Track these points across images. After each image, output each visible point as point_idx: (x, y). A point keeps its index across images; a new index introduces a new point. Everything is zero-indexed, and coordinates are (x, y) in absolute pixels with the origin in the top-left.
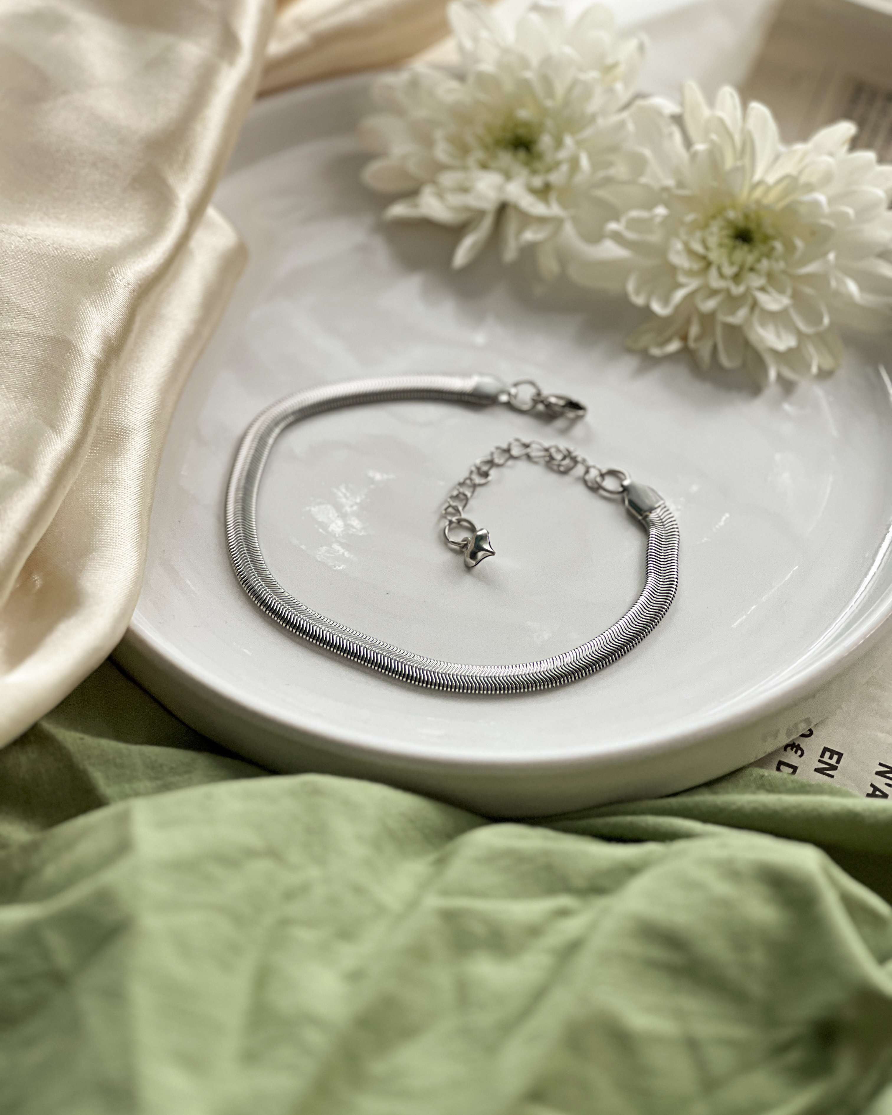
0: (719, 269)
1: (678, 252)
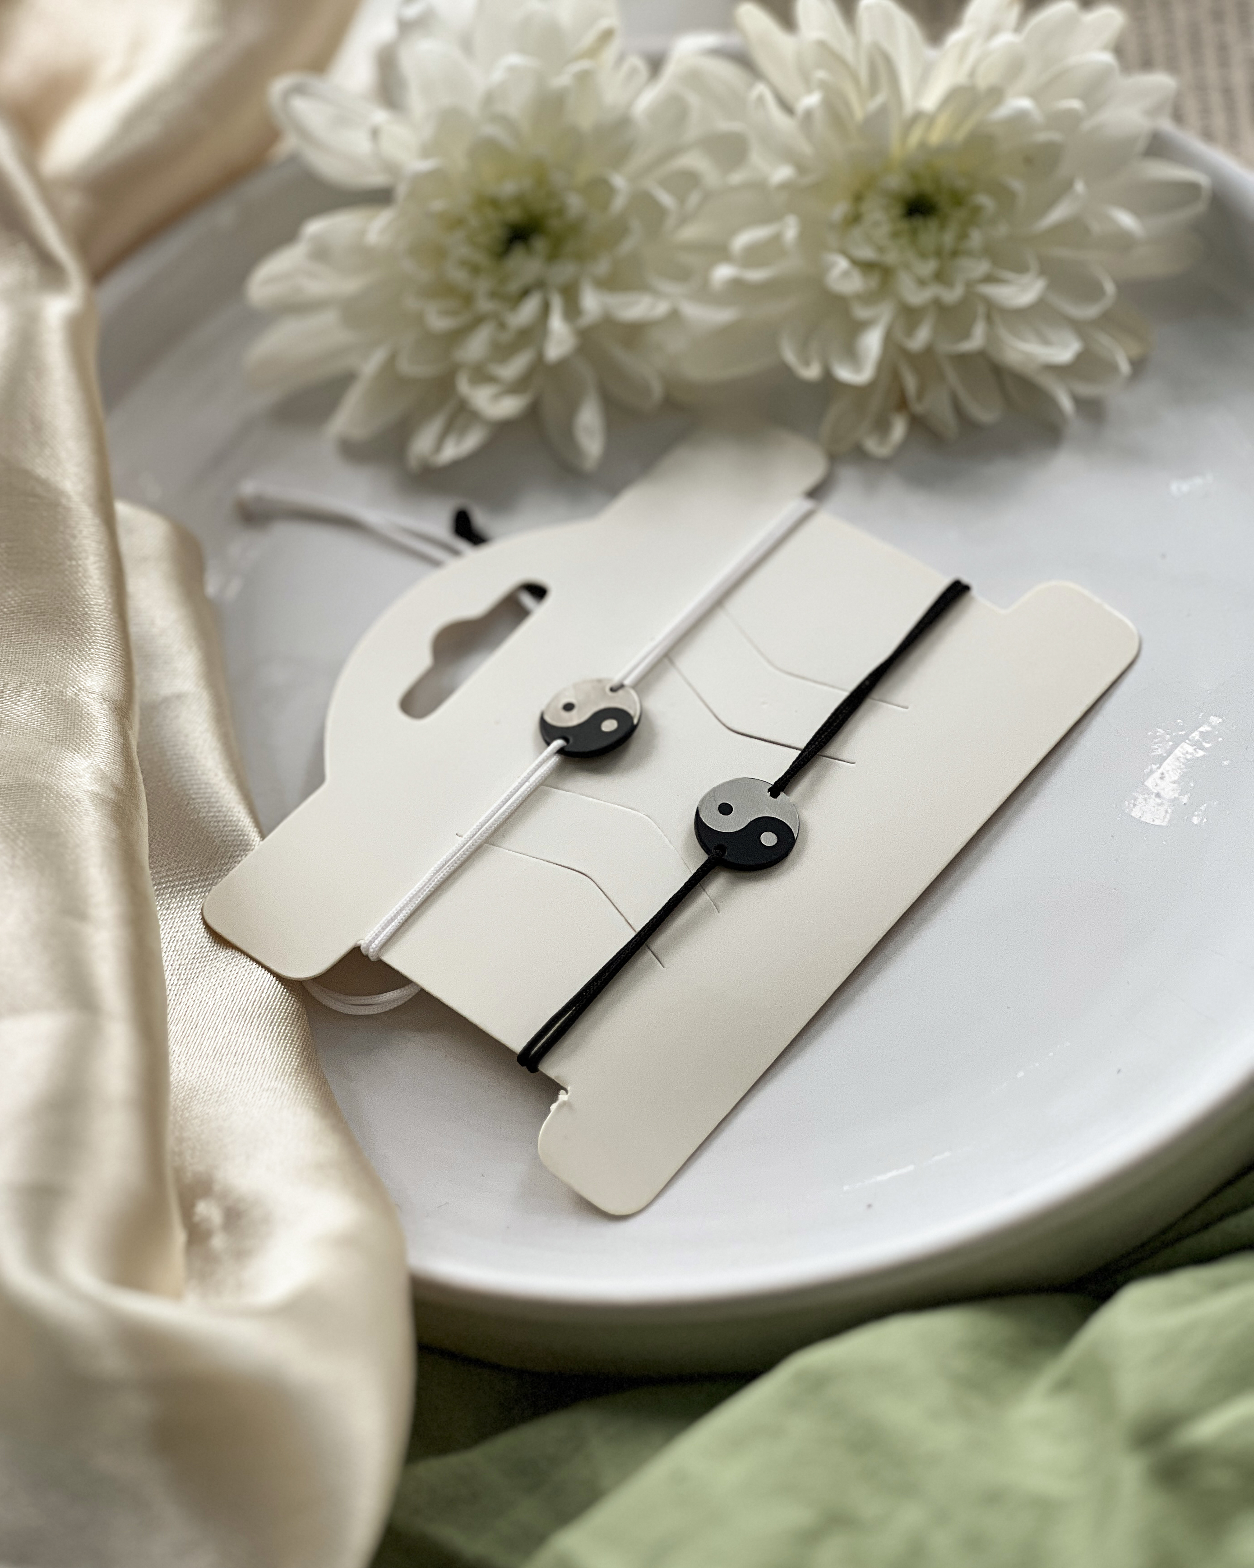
0: (909, 271)
1: (845, 274)
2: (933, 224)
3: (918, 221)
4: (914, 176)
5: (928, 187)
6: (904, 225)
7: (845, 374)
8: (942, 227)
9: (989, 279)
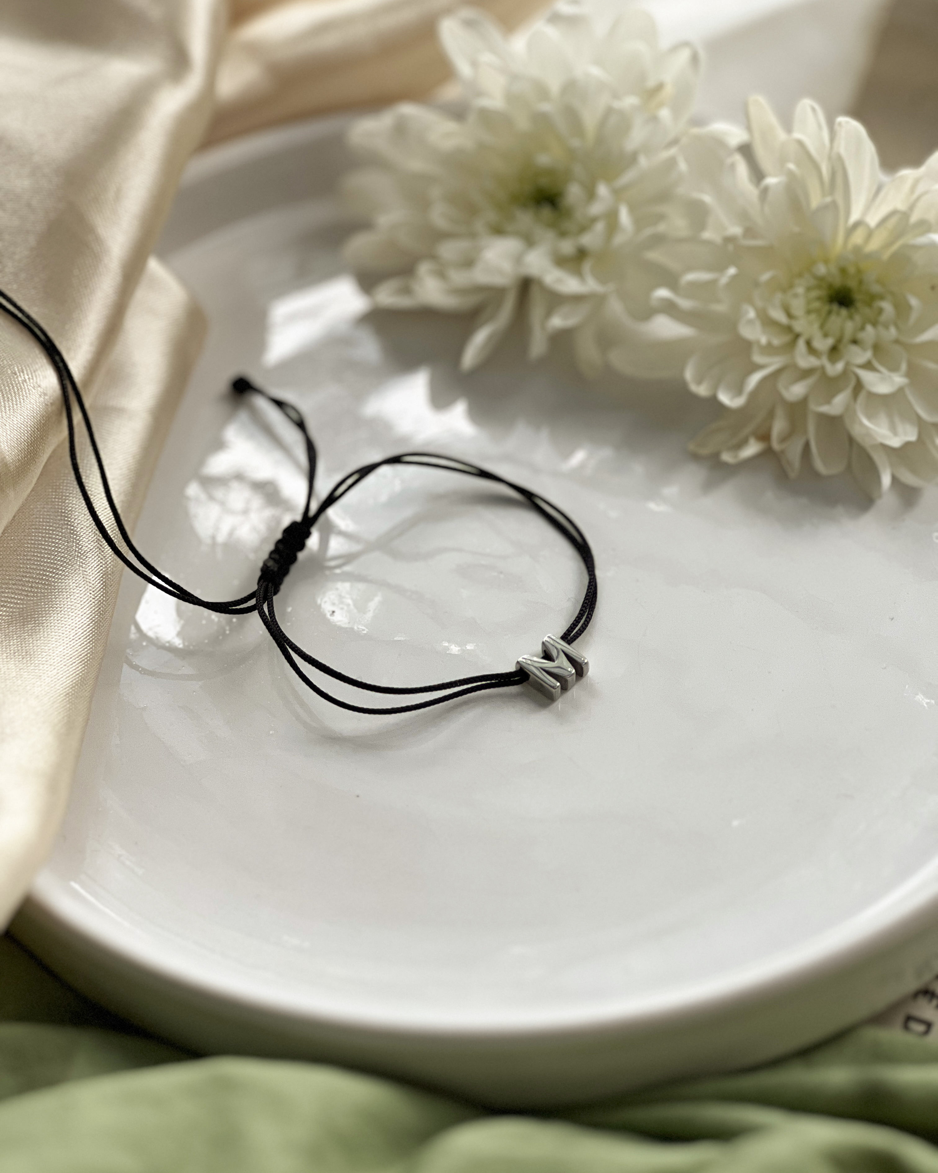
0: (808, 343)
1: (750, 322)
2: (844, 312)
3: (835, 307)
4: (843, 271)
5: (852, 284)
6: (821, 307)
7: (724, 398)
8: (850, 317)
9: (867, 366)
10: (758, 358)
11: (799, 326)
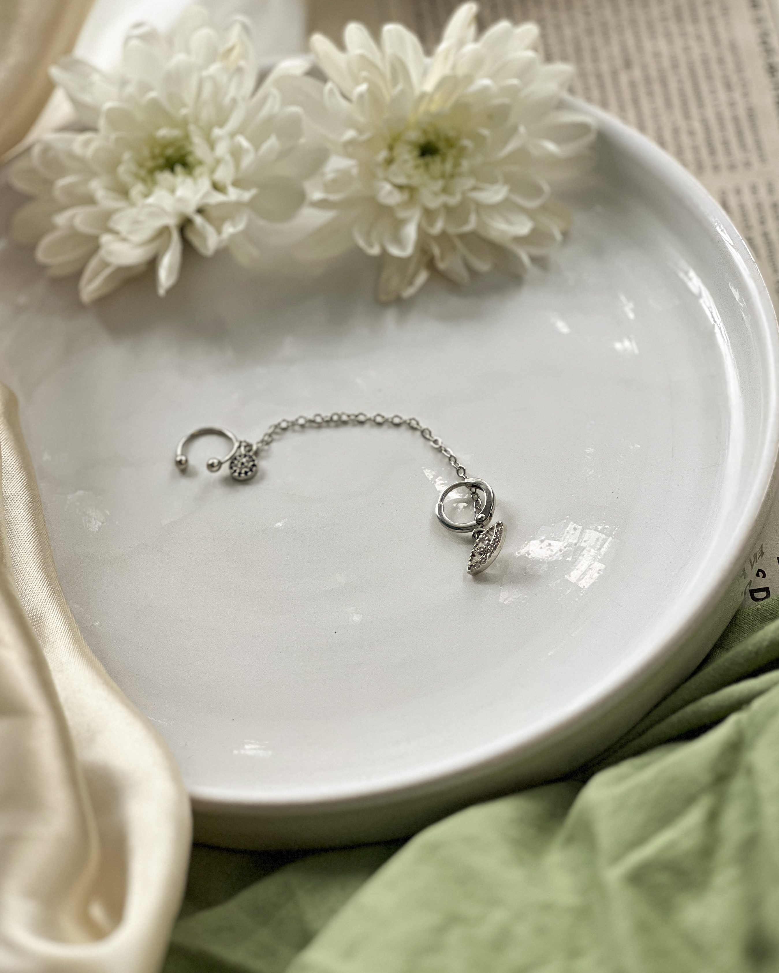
1: (390, 193)
2: (438, 159)
3: (428, 159)
4: (425, 132)
5: (432, 137)
6: (421, 161)
7: (395, 251)
8: (443, 161)
9: (474, 189)
10: (402, 214)
11: (415, 181)
